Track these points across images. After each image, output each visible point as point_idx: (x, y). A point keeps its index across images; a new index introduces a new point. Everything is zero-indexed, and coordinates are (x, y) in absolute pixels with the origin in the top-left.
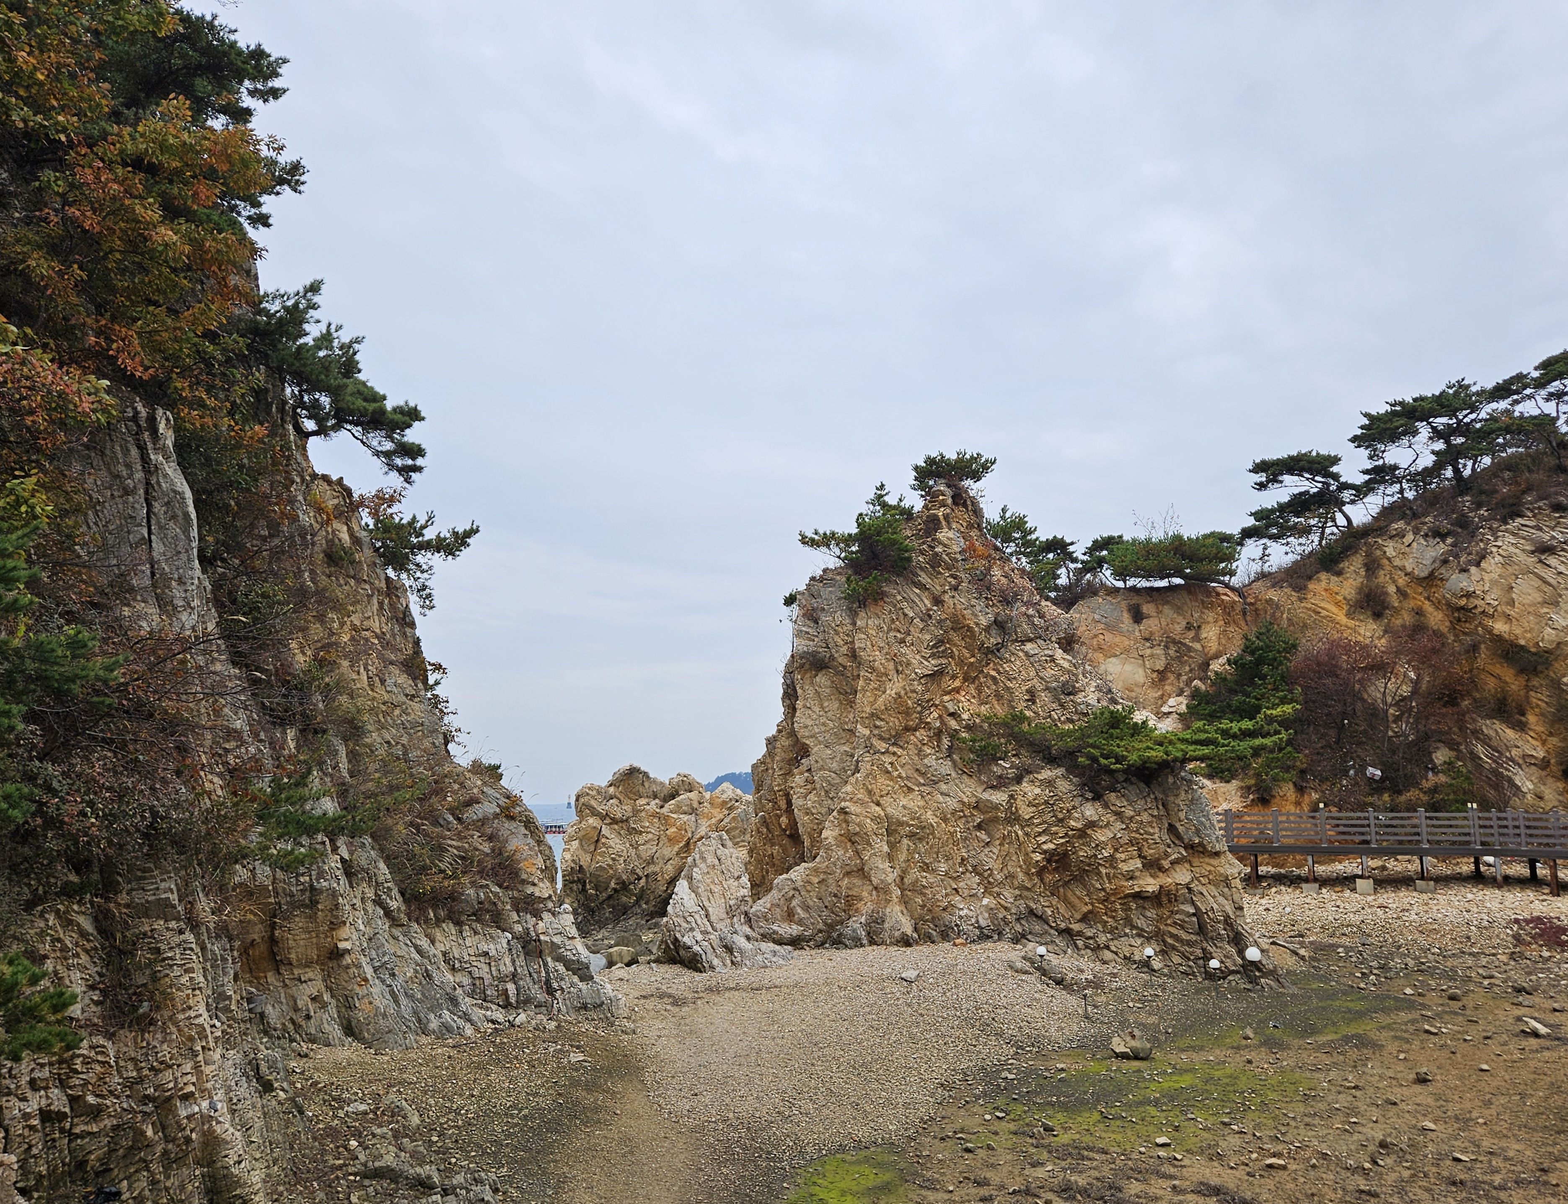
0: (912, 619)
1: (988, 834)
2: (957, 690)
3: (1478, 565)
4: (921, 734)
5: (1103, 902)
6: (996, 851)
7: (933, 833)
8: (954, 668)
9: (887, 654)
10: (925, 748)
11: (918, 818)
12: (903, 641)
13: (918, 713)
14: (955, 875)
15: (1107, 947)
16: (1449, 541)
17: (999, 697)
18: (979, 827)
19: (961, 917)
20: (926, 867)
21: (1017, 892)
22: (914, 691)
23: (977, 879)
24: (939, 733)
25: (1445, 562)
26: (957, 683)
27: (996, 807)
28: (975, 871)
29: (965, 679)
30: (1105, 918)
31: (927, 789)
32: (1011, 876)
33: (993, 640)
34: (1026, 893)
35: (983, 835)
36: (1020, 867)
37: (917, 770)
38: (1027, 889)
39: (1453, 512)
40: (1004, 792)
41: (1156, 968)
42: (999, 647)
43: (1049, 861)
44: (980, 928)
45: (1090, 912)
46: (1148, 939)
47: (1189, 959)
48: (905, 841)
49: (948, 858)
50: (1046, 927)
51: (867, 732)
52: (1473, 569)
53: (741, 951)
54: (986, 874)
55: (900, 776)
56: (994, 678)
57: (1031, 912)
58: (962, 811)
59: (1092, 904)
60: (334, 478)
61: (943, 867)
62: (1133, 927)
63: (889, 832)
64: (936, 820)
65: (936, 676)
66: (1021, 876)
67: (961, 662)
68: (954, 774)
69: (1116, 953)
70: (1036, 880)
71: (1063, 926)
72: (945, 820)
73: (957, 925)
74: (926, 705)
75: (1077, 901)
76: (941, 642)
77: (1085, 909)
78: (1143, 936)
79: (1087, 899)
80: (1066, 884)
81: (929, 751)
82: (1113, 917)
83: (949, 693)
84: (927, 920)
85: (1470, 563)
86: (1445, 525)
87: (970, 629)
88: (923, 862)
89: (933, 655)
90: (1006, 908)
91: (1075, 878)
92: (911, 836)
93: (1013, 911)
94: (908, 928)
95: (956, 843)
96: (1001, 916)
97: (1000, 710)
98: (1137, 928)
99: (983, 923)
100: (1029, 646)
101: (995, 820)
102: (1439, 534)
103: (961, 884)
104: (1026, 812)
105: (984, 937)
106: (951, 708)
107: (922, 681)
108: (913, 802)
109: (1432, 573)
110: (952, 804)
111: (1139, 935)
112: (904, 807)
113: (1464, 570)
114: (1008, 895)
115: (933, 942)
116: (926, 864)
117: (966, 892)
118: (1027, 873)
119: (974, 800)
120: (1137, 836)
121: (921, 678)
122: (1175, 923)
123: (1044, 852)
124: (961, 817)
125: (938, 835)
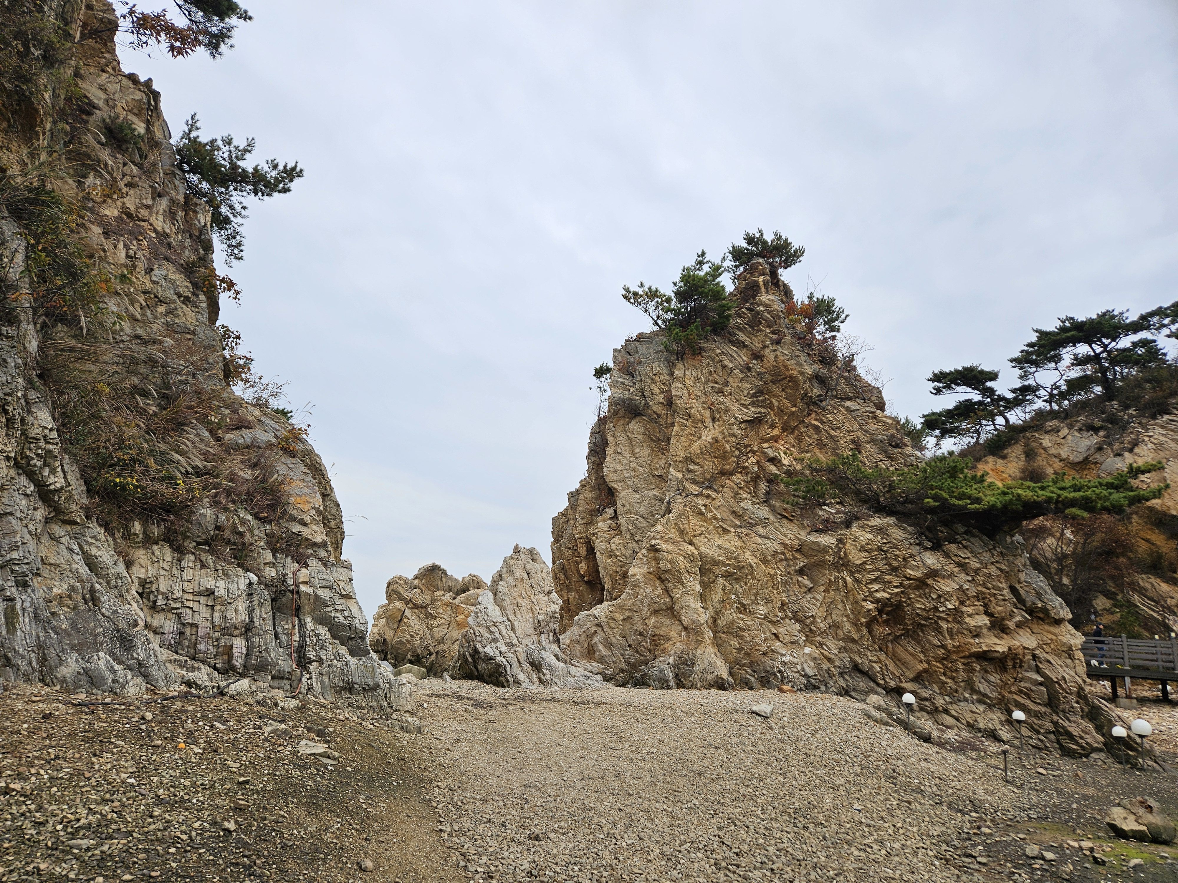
0: (732, 370)
1: (811, 579)
2: (775, 439)
3: (1131, 451)
4: (738, 478)
5: (941, 660)
6: (820, 597)
7: (752, 574)
8: (772, 417)
9: (704, 402)
10: (741, 492)
11: (735, 558)
12: (720, 391)
13: (736, 457)
14: (775, 619)
15: (946, 711)
16: (1101, 433)
17: (821, 445)
18: (801, 572)
19: (784, 663)
20: (743, 609)
21: (842, 644)
22: (734, 435)
23: (797, 626)
24: (756, 479)
25: (1100, 449)
26: (776, 432)
27: (824, 550)
28: (796, 618)
29: (784, 430)
30: (943, 678)
31: (745, 531)
32: (835, 626)
33: (816, 391)
34: (851, 645)
35: (806, 581)
36: (847, 616)
37: (734, 512)
38: (853, 641)
39: (1103, 413)
40: (832, 535)
41: (1005, 738)
42: (821, 398)
43: (880, 611)
44: (806, 676)
45: (925, 671)
46: (990, 707)
47: (1038, 732)
48: (721, 581)
49: (768, 601)
50: (872, 684)
51: (680, 476)
52: (1127, 454)
53: (551, 668)
54: (808, 621)
55: (715, 518)
56: (816, 428)
57: (856, 668)
58: (783, 554)
59: (928, 662)
60: (142, 79)
61: (762, 609)
62: (974, 691)
63: (703, 572)
64: (756, 560)
65: (755, 422)
66: (847, 626)
67: (781, 411)
68: (772, 518)
69: (957, 719)
70: (865, 631)
71: (892, 684)
72: (765, 561)
73: (780, 671)
74: (745, 450)
75: (909, 658)
76: (761, 392)
77: (920, 667)
78: (984, 703)
79: (922, 656)
80: (896, 639)
81: (745, 496)
82: (953, 678)
83: (767, 441)
84: (744, 665)
85: (1124, 449)
86: (1097, 422)
87: (792, 378)
88: (740, 603)
89: (753, 404)
90: (829, 660)
91: (907, 633)
92: (728, 576)
93: (837, 663)
94: (723, 672)
95: (775, 586)
96: (825, 667)
97: (824, 458)
98: (979, 692)
99: (810, 672)
100: (848, 403)
101: (822, 564)
102: (1094, 429)
103: (781, 630)
104: (857, 557)
105: (811, 687)
106: (771, 453)
107: (742, 426)
108: (731, 542)
109: (1086, 459)
110: (773, 546)
111: (980, 701)
112: (719, 547)
113: (1119, 455)
114: (833, 646)
115: (751, 689)
116: (744, 605)
117: (787, 639)
118: (855, 624)
119: (797, 542)
120: (984, 590)
121: (741, 423)
122: (1021, 691)
123: (877, 601)
124: (782, 560)
125: (757, 576)
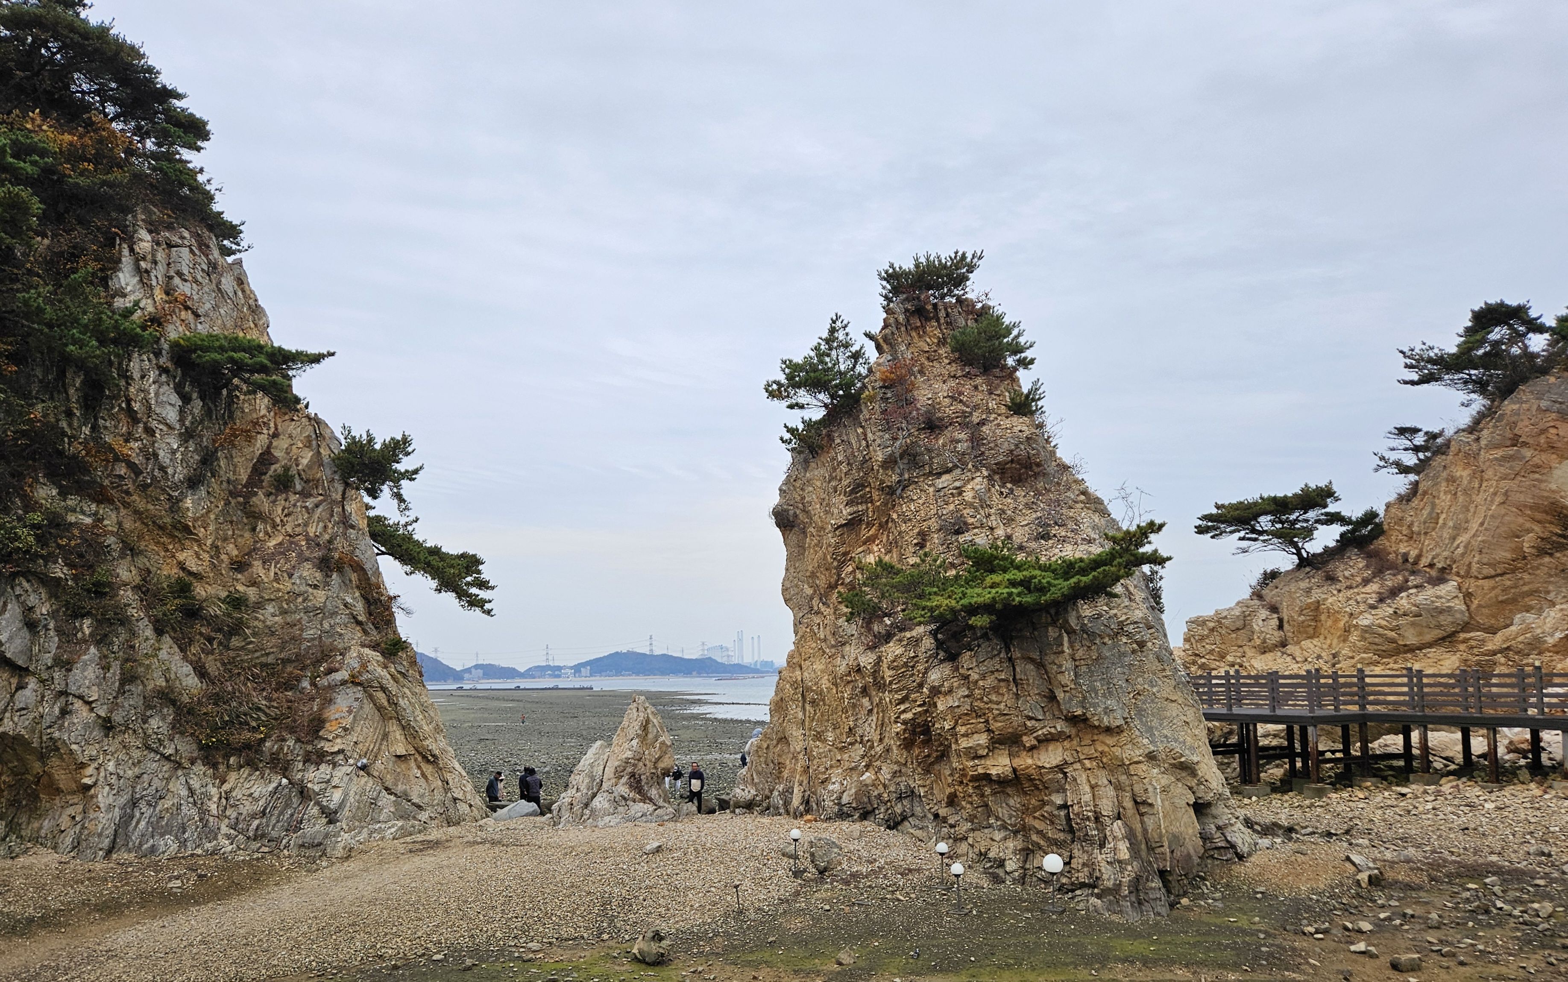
0: (840, 464)
1: (871, 701)
2: (873, 540)
5: (959, 784)
6: (875, 720)
7: (823, 700)
8: (870, 514)
11: (818, 683)
13: (835, 568)
14: (840, 746)
15: (966, 839)
17: (896, 543)
18: (865, 693)
19: (829, 792)
21: (896, 767)
22: (829, 545)
23: (862, 751)
26: (873, 532)
28: (862, 741)
29: (881, 526)
30: (963, 803)
31: (832, 651)
32: (890, 749)
34: (904, 769)
37: (831, 631)
38: (903, 765)
40: (876, 653)
42: (904, 484)
43: (913, 733)
44: (841, 804)
45: (954, 795)
46: (1011, 833)
49: (835, 727)
50: (925, 809)
51: (811, 592)
54: (868, 746)
55: (820, 638)
56: (894, 522)
57: (913, 791)
58: (849, 675)
59: (954, 786)
62: (996, 817)
64: (828, 685)
65: (853, 524)
67: (875, 507)
68: (856, 635)
71: (934, 809)
72: (836, 684)
75: (945, 782)
76: (861, 486)
77: (948, 791)
78: (1007, 829)
79: (950, 780)
82: (971, 804)
83: (864, 543)
88: (816, 731)
89: (850, 503)
90: (884, 785)
91: (942, 754)
92: (813, 702)
95: (845, 711)
99: (847, 799)
104: (887, 676)
105: (841, 814)
107: (837, 532)
108: (820, 666)
110: (843, 667)
112: (814, 671)
114: (887, 770)
116: (818, 733)
117: (847, 765)
118: (897, 747)
119: (856, 663)
120: (982, 705)
121: (836, 529)
122: (1043, 816)
123: (905, 723)
124: (849, 682)
125: (827, 702)
